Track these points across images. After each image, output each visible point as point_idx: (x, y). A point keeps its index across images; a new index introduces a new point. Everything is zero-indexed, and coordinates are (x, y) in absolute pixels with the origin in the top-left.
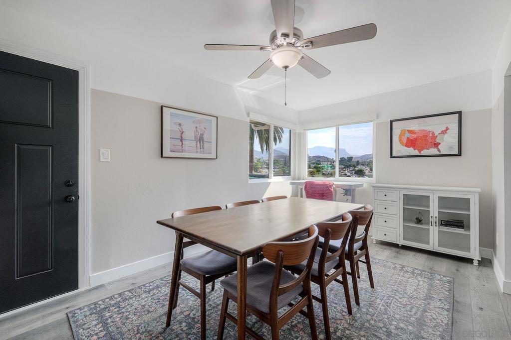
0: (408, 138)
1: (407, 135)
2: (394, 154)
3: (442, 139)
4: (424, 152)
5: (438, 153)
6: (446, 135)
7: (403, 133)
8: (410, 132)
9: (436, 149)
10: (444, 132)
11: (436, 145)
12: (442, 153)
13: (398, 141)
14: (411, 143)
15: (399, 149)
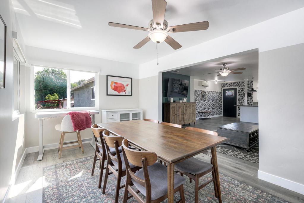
0: (114, 86)
1: (114, 84)
2: (108, 94)
3: (127, 88)
4: (121, 94)
5: (125, 94)
6: (128, 87)
7: (112, 83)
8: (115, 83)
9: (125, 93)
10: (127, 86)
11: (125, 91)
12: (126, 95)
13: (110, 87)
14: (116, 89)
15: (111, 91)
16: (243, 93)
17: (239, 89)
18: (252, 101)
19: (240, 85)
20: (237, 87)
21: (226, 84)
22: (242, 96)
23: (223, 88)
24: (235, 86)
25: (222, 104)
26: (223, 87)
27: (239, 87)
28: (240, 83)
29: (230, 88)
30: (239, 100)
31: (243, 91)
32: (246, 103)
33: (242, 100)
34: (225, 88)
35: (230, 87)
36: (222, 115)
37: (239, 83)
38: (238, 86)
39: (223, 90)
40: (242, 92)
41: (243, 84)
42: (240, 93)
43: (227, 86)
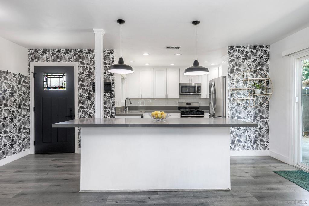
16: (92, 81)
17: (81, 69)
18: (114, 103)
19: (83, 59)
20: (76, 65)
21: (44, 52)
22: (89, 89)
23: (33, 65)
24: (70, 59)
25: (32, 114)
26: (32, 60)
27: (81, 63)
28: (84, 54)
29: (56, 64)
30: (80, 102)
31: (92, 77)
32: (99, 115)
33: (89, 102)
34: (41, 63)
35: (54, 60)
36: (31, 151)
37: (81, 51)
38: (76, 60)
39: (32, 70)
40: (89, 79)
41: (92, 55)
42: (83, 81)
43: (48, 59)
